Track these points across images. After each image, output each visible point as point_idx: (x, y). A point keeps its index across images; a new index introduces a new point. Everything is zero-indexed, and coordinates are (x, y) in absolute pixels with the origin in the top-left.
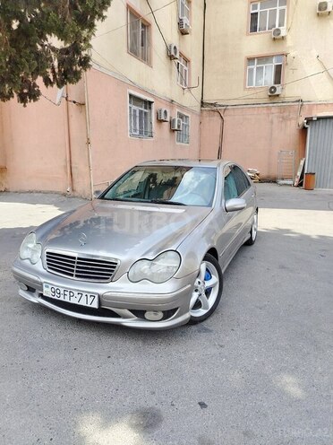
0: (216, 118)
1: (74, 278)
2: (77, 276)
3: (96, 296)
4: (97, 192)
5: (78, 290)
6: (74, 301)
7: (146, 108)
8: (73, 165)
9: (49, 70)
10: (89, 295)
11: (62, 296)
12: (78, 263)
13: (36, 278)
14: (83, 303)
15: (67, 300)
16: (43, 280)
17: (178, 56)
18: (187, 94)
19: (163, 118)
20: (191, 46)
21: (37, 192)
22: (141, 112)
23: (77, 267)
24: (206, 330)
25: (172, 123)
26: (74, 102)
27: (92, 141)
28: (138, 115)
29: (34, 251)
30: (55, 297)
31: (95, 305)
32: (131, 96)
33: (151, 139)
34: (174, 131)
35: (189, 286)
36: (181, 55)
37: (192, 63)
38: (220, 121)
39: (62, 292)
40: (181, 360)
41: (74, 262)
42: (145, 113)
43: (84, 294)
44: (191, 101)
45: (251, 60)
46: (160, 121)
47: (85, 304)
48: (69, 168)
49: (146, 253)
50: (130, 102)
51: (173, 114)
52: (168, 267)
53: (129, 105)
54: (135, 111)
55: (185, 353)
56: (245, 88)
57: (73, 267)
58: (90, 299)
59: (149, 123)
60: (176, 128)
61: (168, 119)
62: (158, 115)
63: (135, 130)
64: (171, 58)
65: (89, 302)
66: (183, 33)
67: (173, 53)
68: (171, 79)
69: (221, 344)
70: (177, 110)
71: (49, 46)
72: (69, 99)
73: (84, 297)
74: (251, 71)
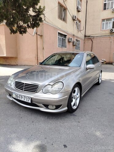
0: (90, 41)
1: (23, 91)
2: (24, 90)
3: (30, 98)
4: (40, 63)
5: (24, 96)
6: (23, 100)
7: (64, 37)
8: (38, 57)
9: (29, 23)
10: (28, 98)
11: (19, 98)
12: (25, 85)
13: (11, 91)
14: (25, 100)
15: (20, 99)
16: (13, 91)
17: (76, 19)
18: (79, 33)
19: (70, 41)
20: (81, 16)
21: (26, 65)
22: (62, 39)
23: (25, 87)
24: (74, 115)
25: (73, 43)
26: (39, 35)
27: (44, 48)
28: (61, 39)
29: (12, 81)
30: (17, 98)
31: (30, 102)
32: (59, 33)
33: (66, 48)
34: (74, 45)
35: (67, 96)
36: (77, 19)
37: (82, 22)
38: (91, 42)
39: (19, 96)
40: (61, 126)
41: (24, 85)
42: (64, 39)
43: (26, 97)
44: (81, 35)
45: (103, 20)
46: (69, 42)
47: (26, 101)
48: (37, 57)
49: (50, 82)
50: (59, 35)
51: (74, 40)
52: (59, 88)
53: (58, 36)
54: (60, 38)
55: (63, 123)
56: (101, 30)
57: (23, 87)
58: (28, 99)
59: (65, 42)
60: (75, 44)
61: (72, 41)
62: (68, 40)
63: (60, 45)
64: (74, 20)
65: (28, 100)
66: (79, 11)
67: (74, 18)
68: (73, 27)
69: (79, 121)
70: (76, 38)
71: (29, 15)
72: (37, 34)
73: (26, 98)
74: (103, 24)
